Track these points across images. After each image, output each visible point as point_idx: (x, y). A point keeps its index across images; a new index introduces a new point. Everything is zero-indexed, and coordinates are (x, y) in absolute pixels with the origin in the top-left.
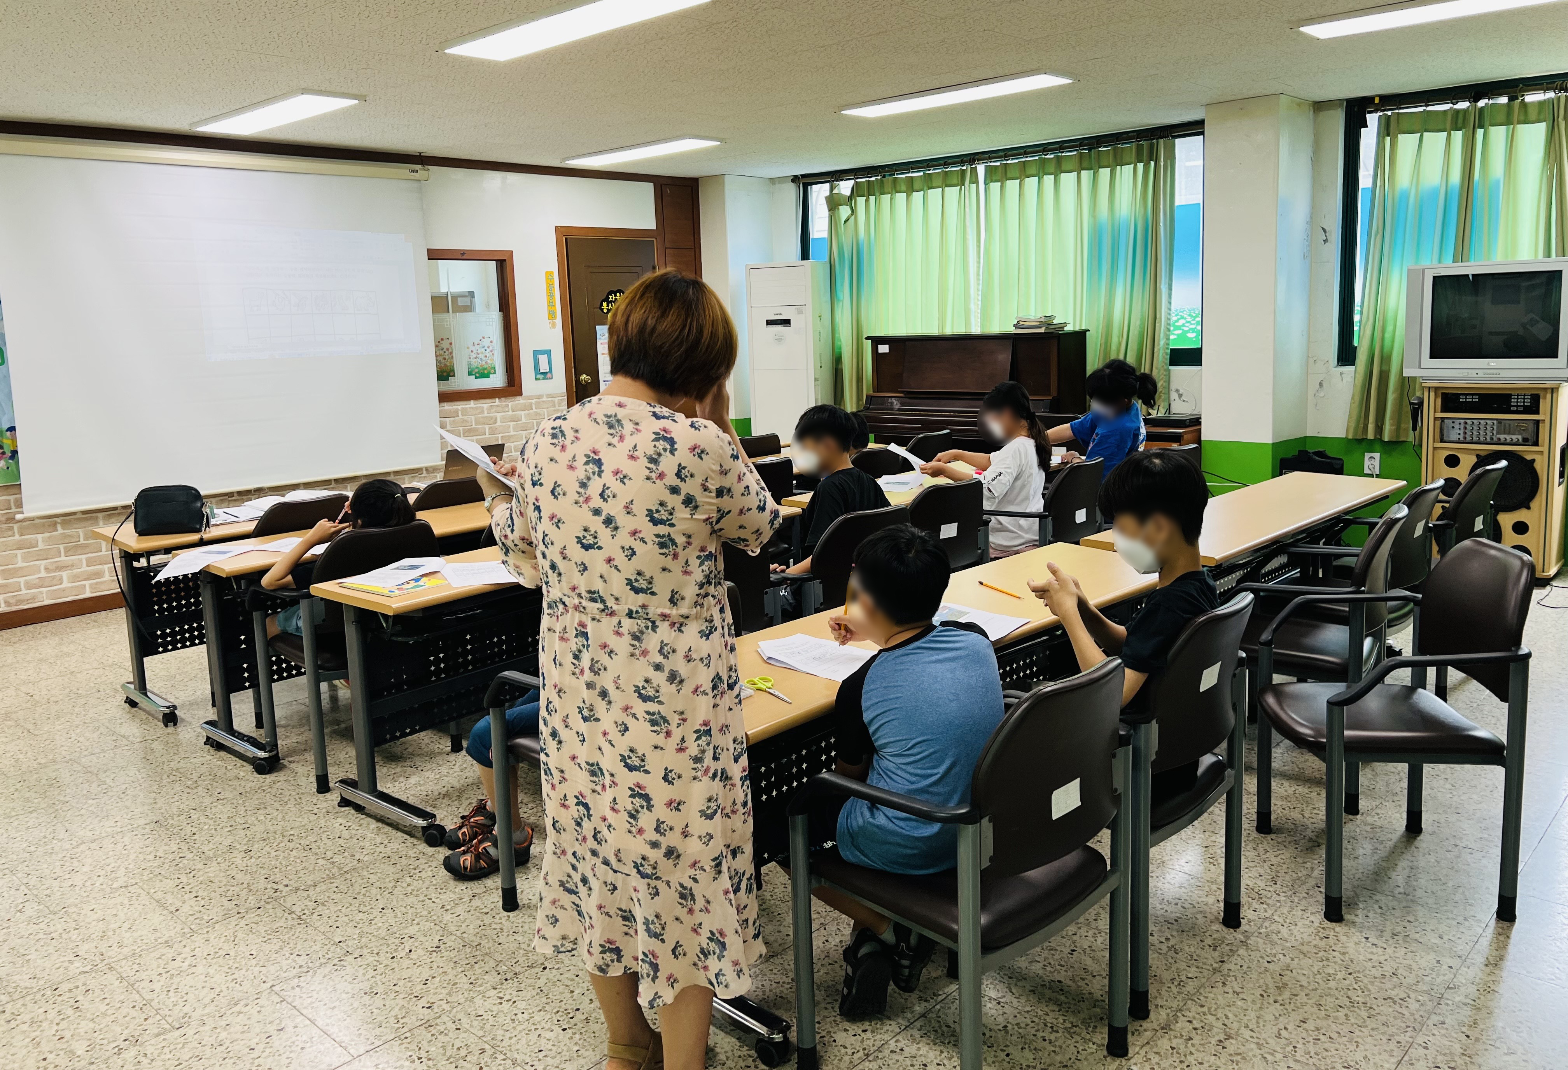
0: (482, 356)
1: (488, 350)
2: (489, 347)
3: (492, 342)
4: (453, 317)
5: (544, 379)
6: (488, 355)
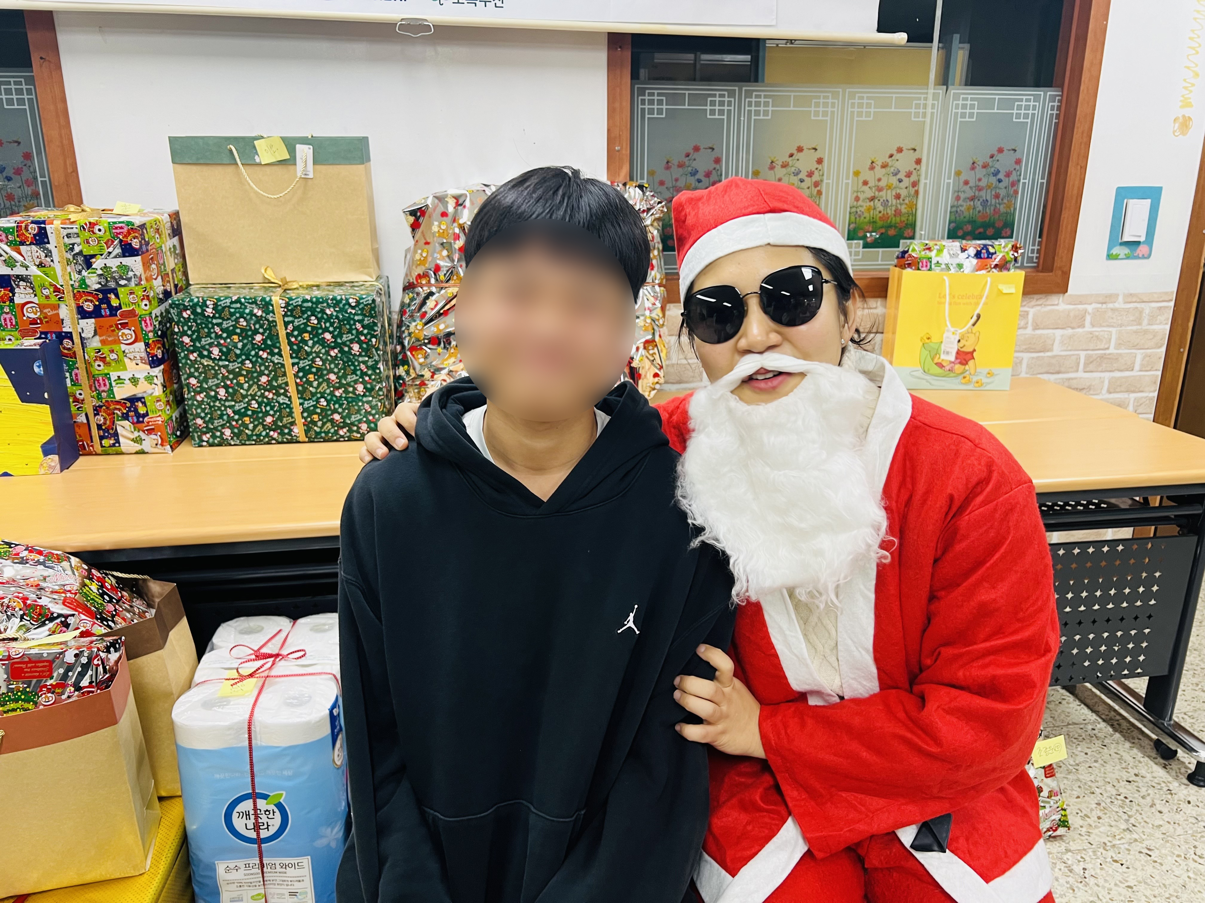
0: (988, 194)
2: (1008, 175)
3: (1018, 162)
4: (935, 97)
5: (1128, 257)
6: (1003, 192)
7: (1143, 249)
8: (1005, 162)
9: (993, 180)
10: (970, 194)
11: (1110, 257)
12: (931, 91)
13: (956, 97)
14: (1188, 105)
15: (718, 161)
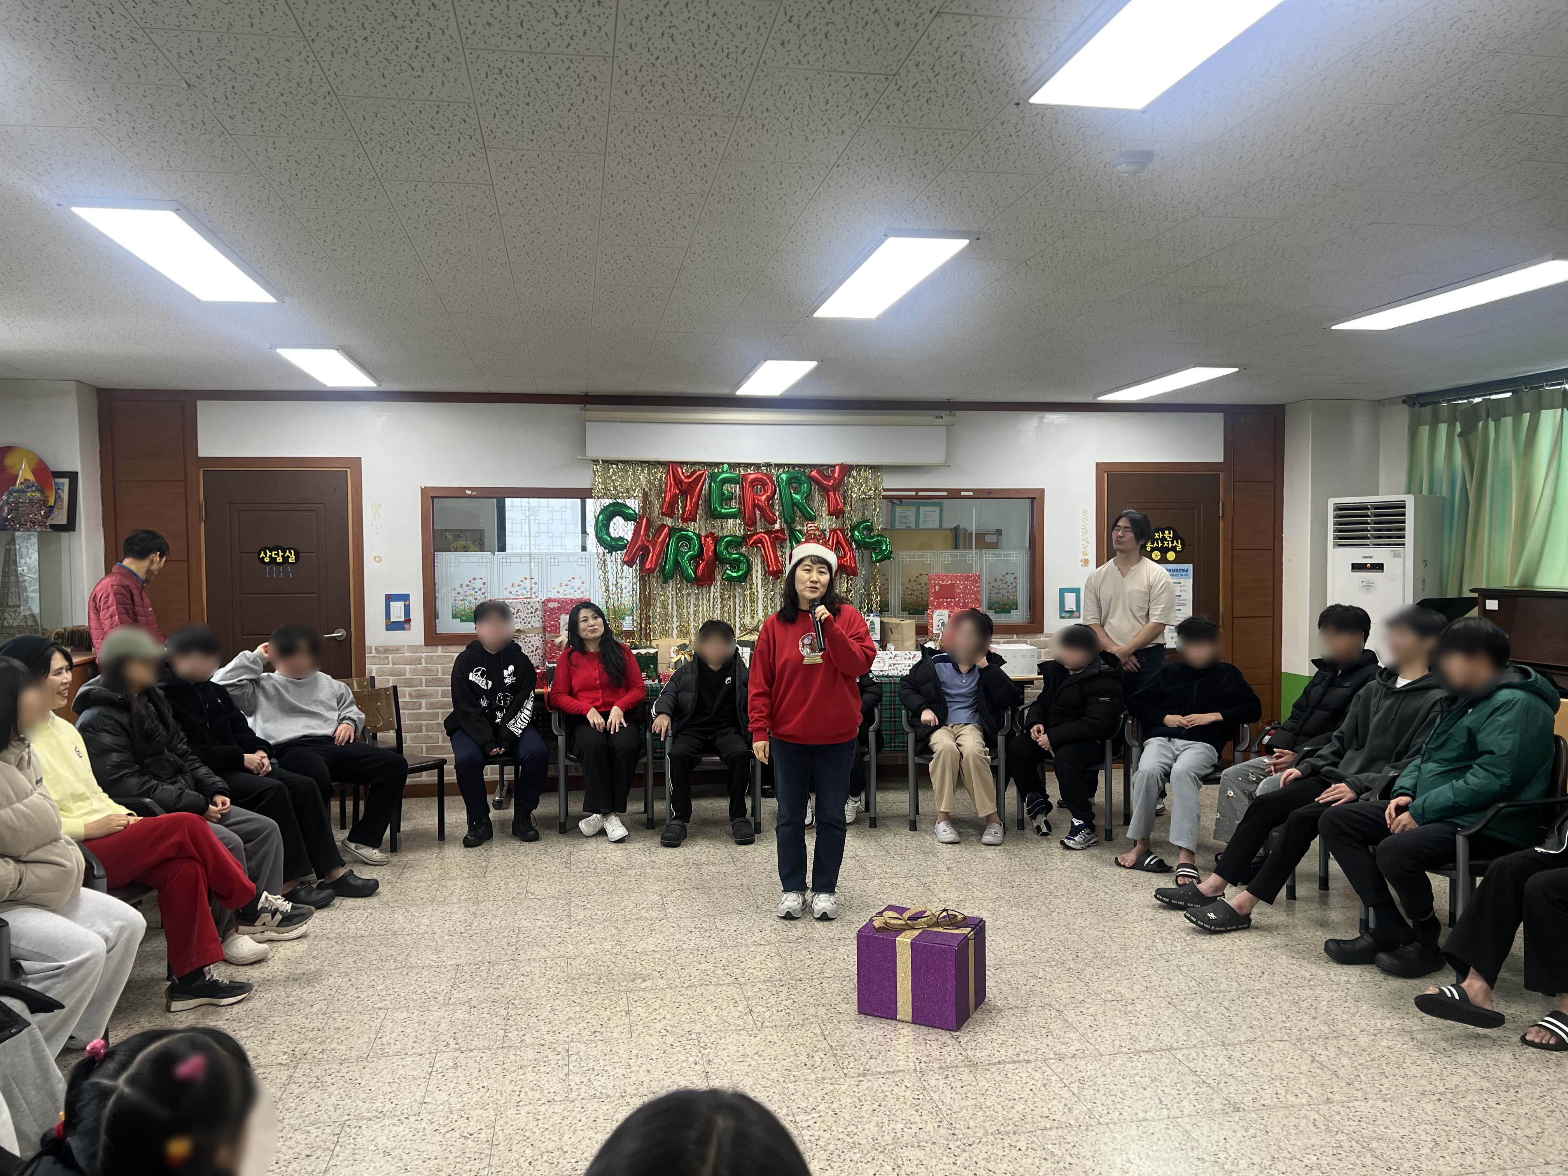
0: (1004, 592)
1: (1011, 586)
2: (1012, 583)
3: (1015, 578)
4: (976, 553)
5: (1069, 617)
6: (1010, 591)
7: (1076, 614)
8: (1010, 579)
9: (1005, 586)
10: (996, 591)
11: (1061, 617)
12: (974, 551)
13: (985, 553)
14: (1087, 554)
15: (887, 580)
